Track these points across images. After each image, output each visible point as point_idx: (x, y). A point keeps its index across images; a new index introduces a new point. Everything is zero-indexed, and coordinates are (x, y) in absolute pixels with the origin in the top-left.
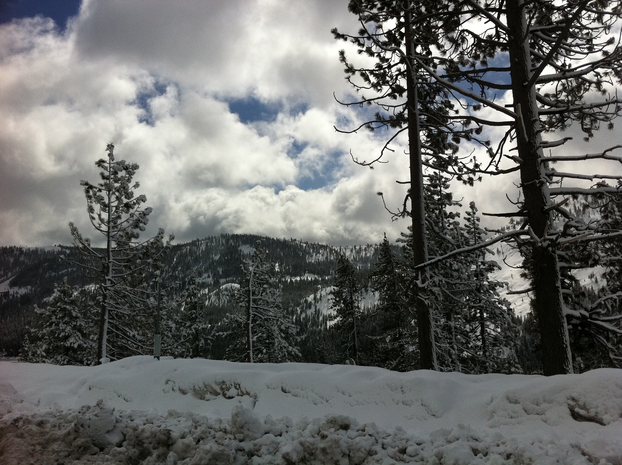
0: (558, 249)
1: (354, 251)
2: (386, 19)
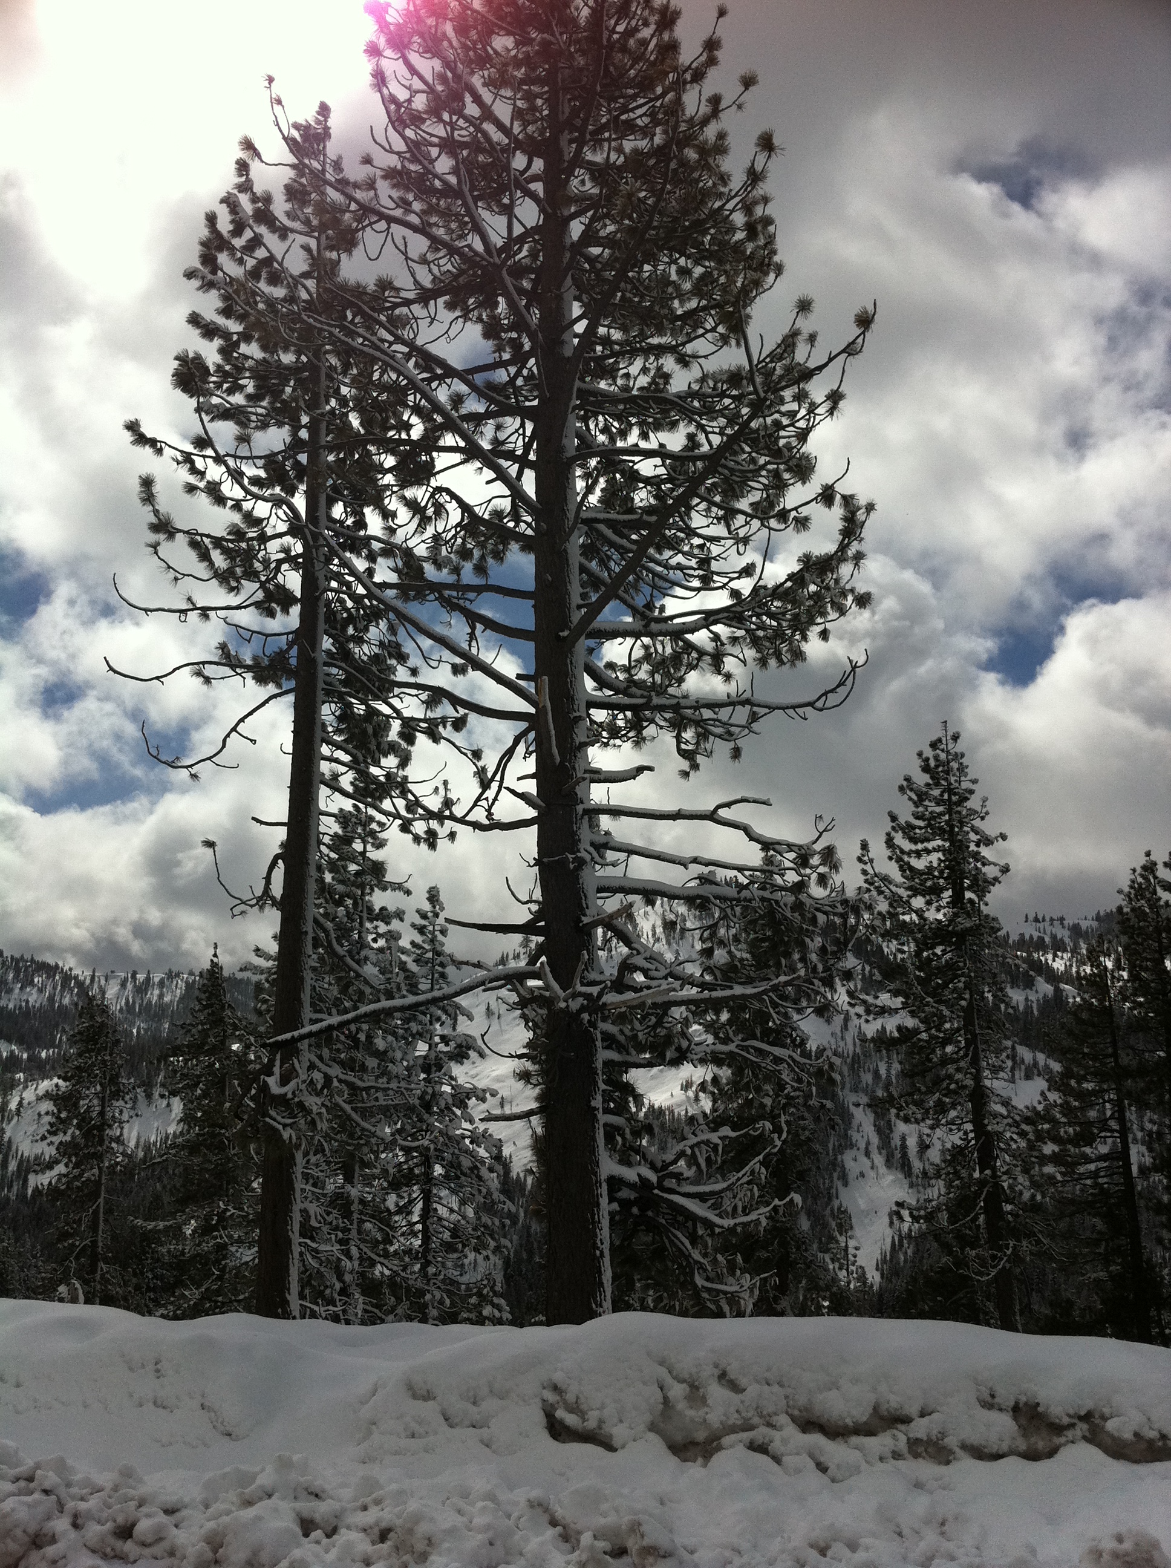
0: (604, 1020)
1: (130, 986)
2: (264, 426)
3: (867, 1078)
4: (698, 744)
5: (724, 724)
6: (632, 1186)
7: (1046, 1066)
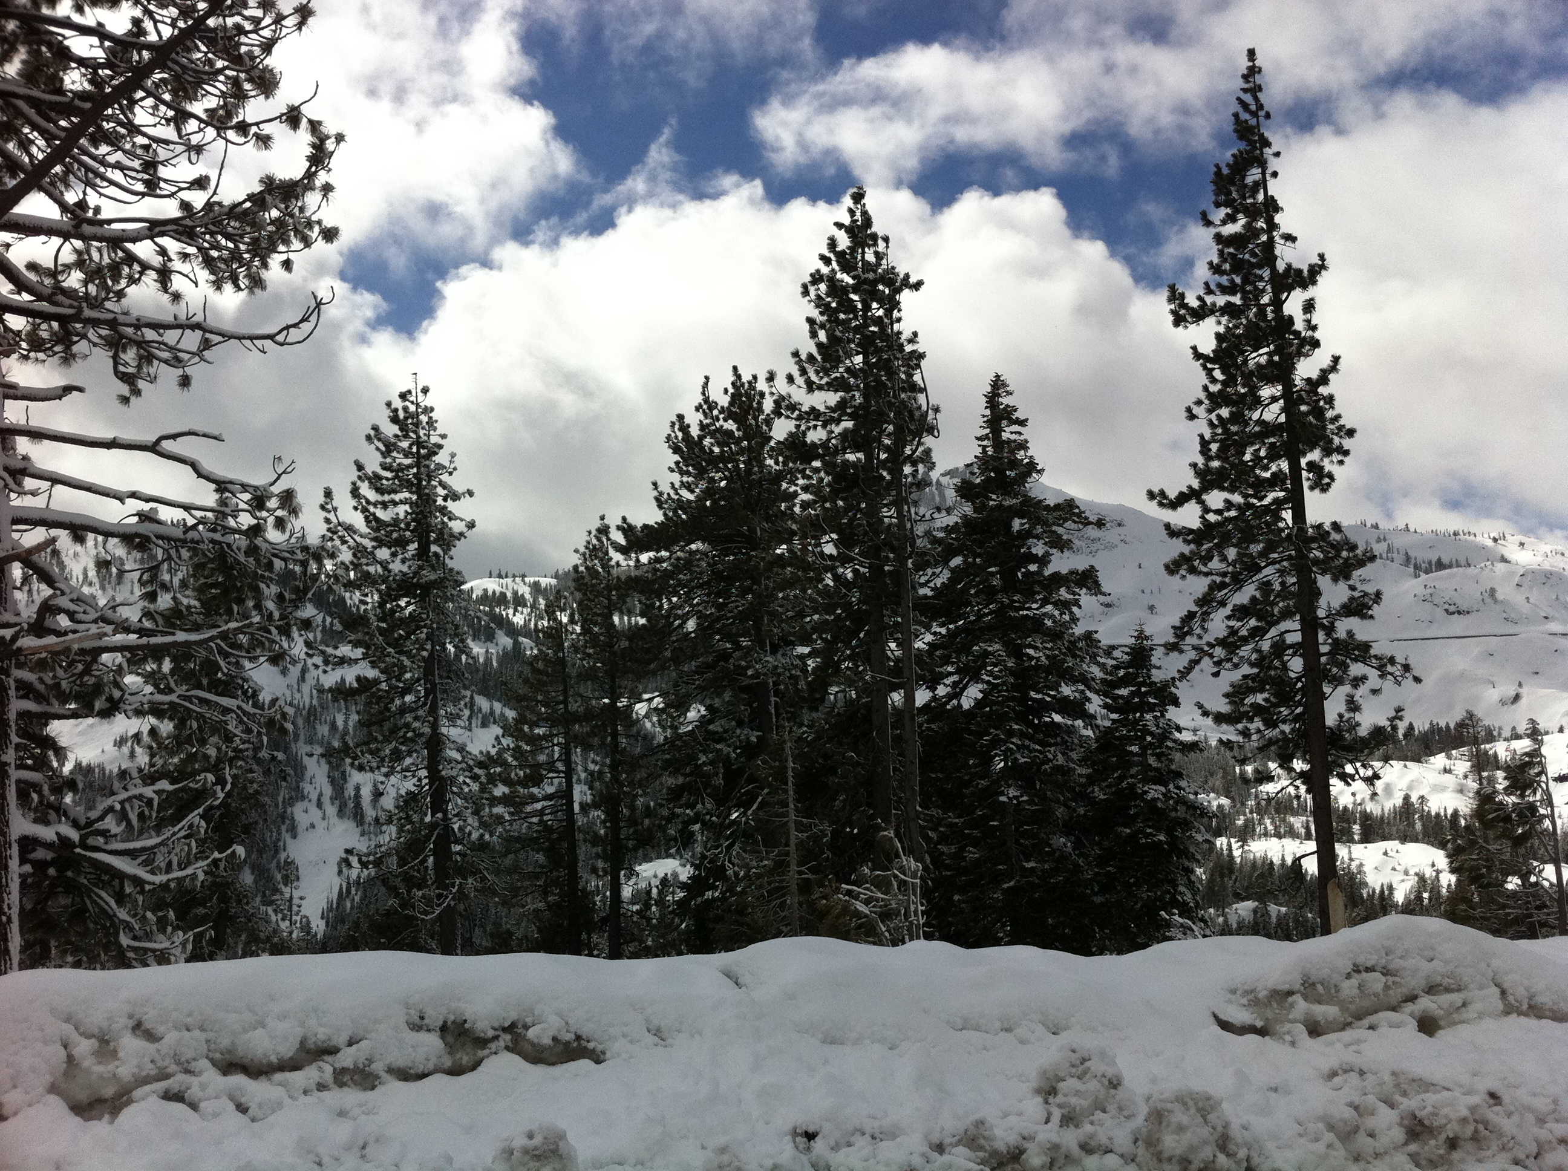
0: (20, 666)
3: (323, 730)
4: (139, 367)
5: (171, 349)
6: (48, 846)
7: (502, 714)
